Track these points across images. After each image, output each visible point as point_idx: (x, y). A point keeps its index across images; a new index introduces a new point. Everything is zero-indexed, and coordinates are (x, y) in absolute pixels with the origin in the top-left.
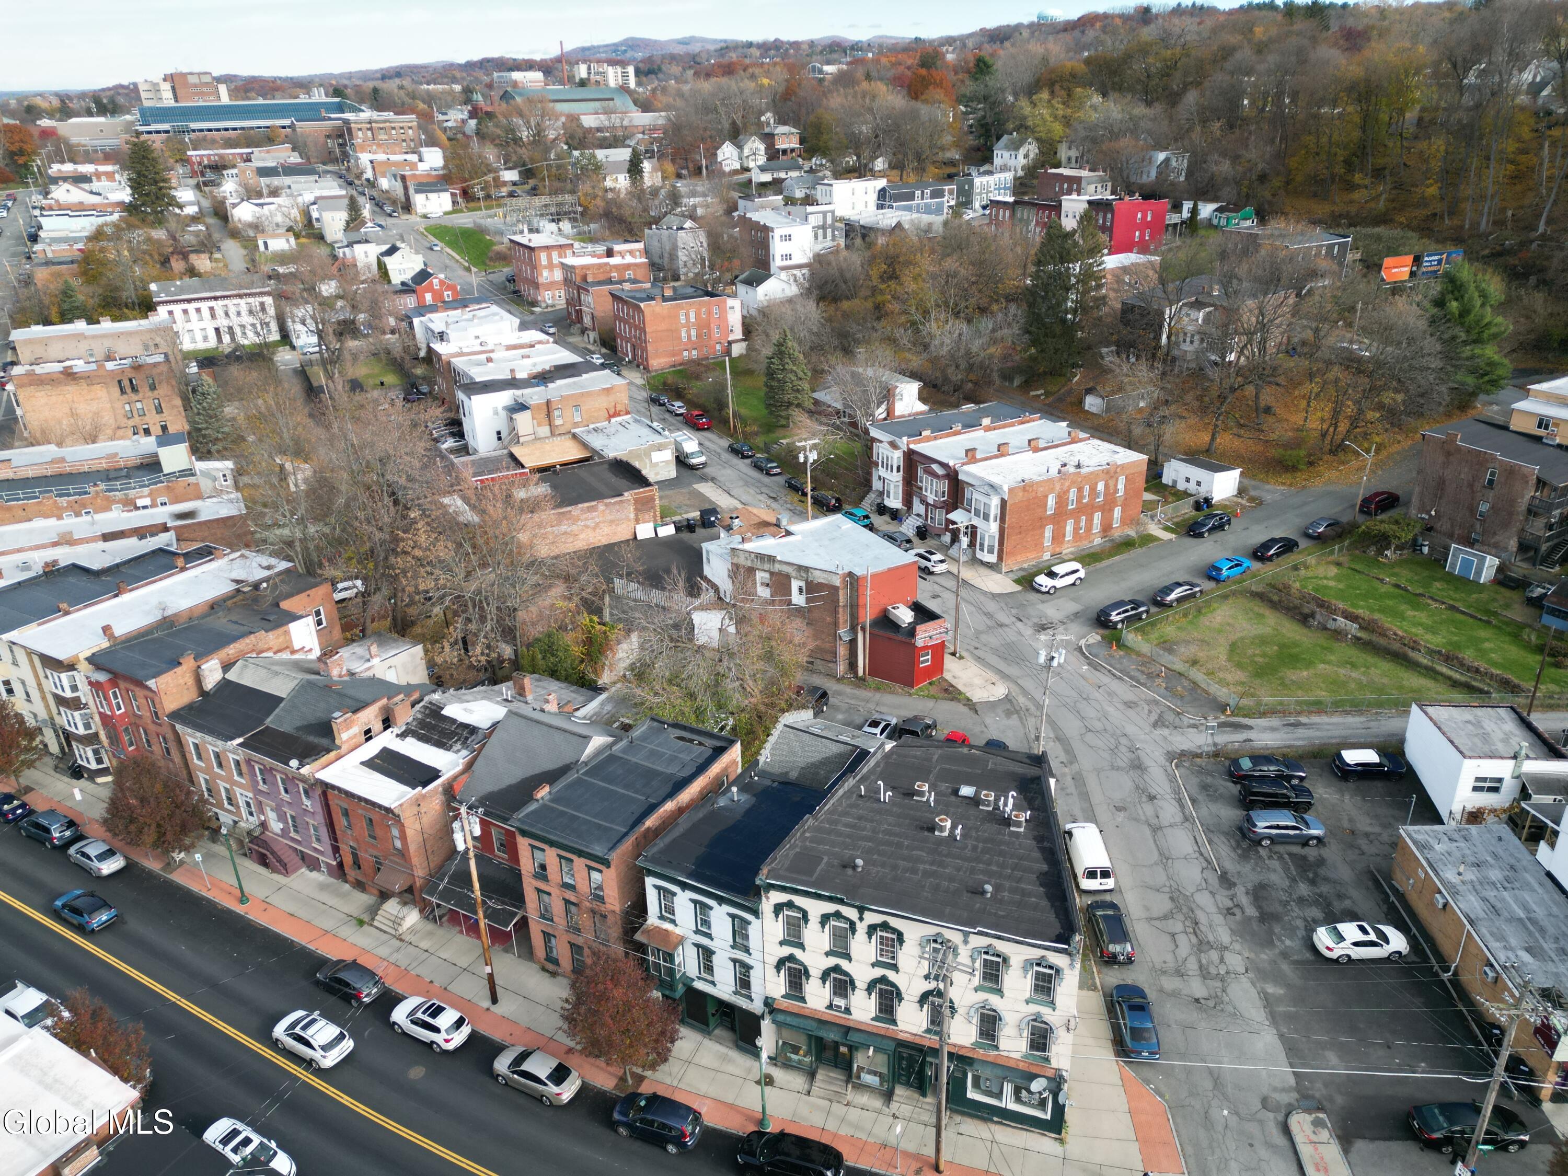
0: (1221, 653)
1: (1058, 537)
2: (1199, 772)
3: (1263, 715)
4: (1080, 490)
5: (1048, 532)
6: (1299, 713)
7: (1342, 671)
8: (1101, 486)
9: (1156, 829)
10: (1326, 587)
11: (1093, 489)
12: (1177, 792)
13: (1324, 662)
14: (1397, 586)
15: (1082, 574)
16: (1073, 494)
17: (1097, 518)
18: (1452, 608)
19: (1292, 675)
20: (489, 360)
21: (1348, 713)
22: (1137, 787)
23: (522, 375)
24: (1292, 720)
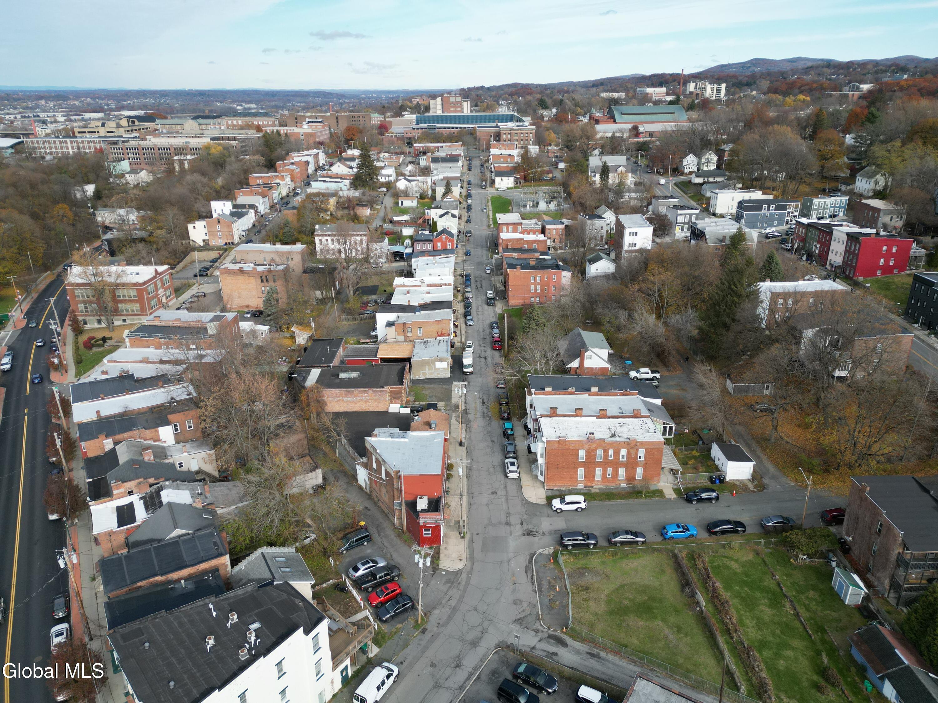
0: (607, 589)
1: (590, 476)
2: (503, 662)
3: (582, 640)
4: (606, 452)
5: (581, 472)
6: (605, 649)
7: (667, 631)
8: (623, 452)
9: (437, 686)
10: (728, 568)
11: (617, 453)
12: (475, 669)
13: (663, 620)
14: (779, 585)
15: (583, 505)
16: (600, 453)
17: (622, 471)
18: (797, 615)
19: (633, 621)
20: (408, 292)
21: (634, 662)
22: (458, 657)
23: (415, 303)
24: (596, 651)
